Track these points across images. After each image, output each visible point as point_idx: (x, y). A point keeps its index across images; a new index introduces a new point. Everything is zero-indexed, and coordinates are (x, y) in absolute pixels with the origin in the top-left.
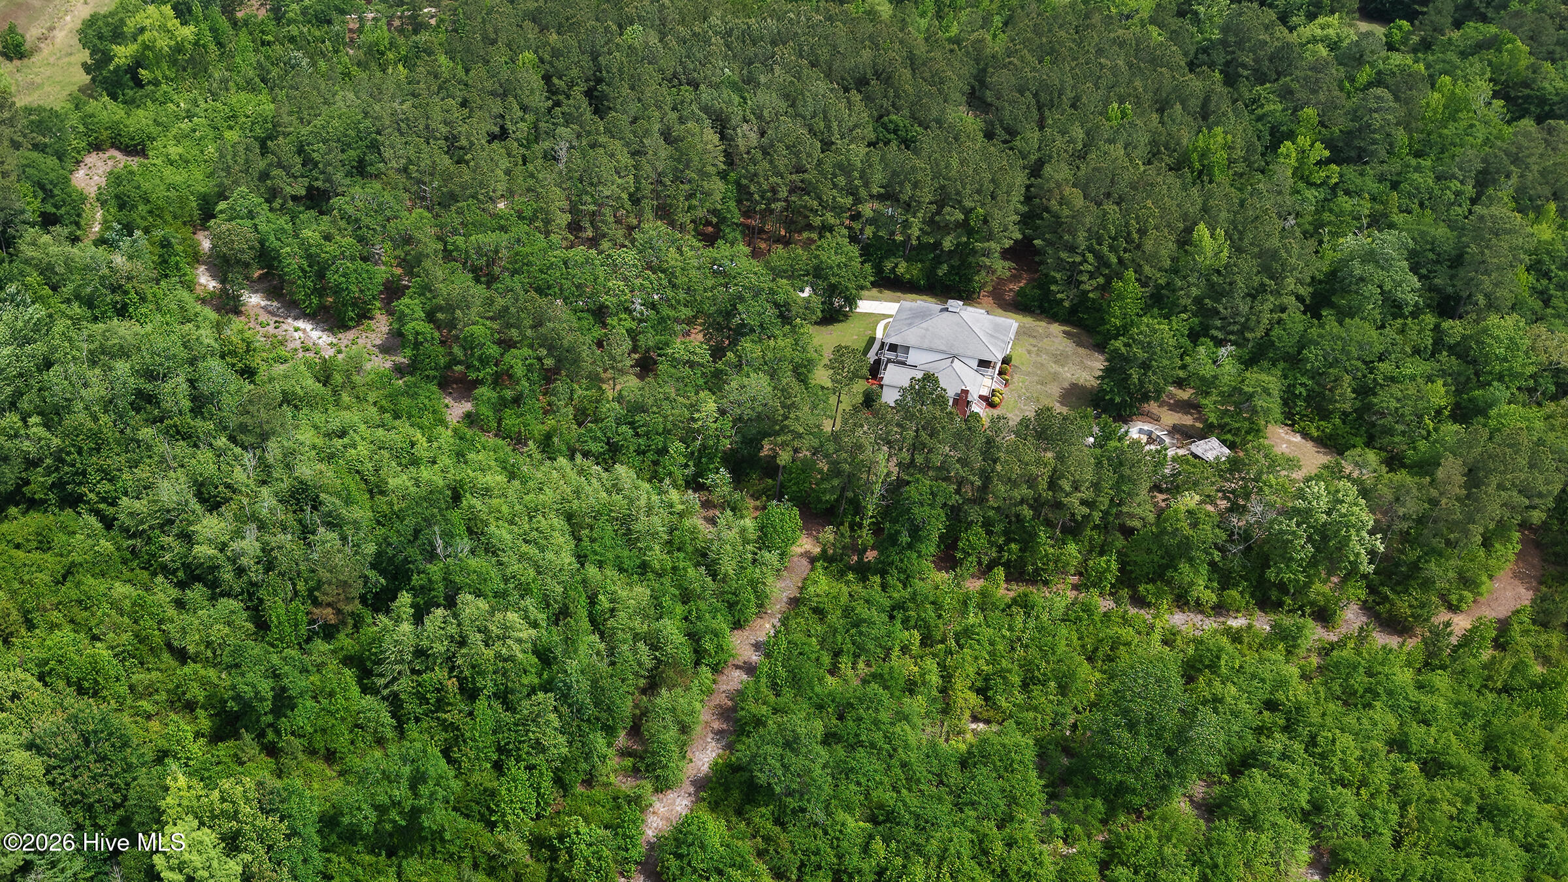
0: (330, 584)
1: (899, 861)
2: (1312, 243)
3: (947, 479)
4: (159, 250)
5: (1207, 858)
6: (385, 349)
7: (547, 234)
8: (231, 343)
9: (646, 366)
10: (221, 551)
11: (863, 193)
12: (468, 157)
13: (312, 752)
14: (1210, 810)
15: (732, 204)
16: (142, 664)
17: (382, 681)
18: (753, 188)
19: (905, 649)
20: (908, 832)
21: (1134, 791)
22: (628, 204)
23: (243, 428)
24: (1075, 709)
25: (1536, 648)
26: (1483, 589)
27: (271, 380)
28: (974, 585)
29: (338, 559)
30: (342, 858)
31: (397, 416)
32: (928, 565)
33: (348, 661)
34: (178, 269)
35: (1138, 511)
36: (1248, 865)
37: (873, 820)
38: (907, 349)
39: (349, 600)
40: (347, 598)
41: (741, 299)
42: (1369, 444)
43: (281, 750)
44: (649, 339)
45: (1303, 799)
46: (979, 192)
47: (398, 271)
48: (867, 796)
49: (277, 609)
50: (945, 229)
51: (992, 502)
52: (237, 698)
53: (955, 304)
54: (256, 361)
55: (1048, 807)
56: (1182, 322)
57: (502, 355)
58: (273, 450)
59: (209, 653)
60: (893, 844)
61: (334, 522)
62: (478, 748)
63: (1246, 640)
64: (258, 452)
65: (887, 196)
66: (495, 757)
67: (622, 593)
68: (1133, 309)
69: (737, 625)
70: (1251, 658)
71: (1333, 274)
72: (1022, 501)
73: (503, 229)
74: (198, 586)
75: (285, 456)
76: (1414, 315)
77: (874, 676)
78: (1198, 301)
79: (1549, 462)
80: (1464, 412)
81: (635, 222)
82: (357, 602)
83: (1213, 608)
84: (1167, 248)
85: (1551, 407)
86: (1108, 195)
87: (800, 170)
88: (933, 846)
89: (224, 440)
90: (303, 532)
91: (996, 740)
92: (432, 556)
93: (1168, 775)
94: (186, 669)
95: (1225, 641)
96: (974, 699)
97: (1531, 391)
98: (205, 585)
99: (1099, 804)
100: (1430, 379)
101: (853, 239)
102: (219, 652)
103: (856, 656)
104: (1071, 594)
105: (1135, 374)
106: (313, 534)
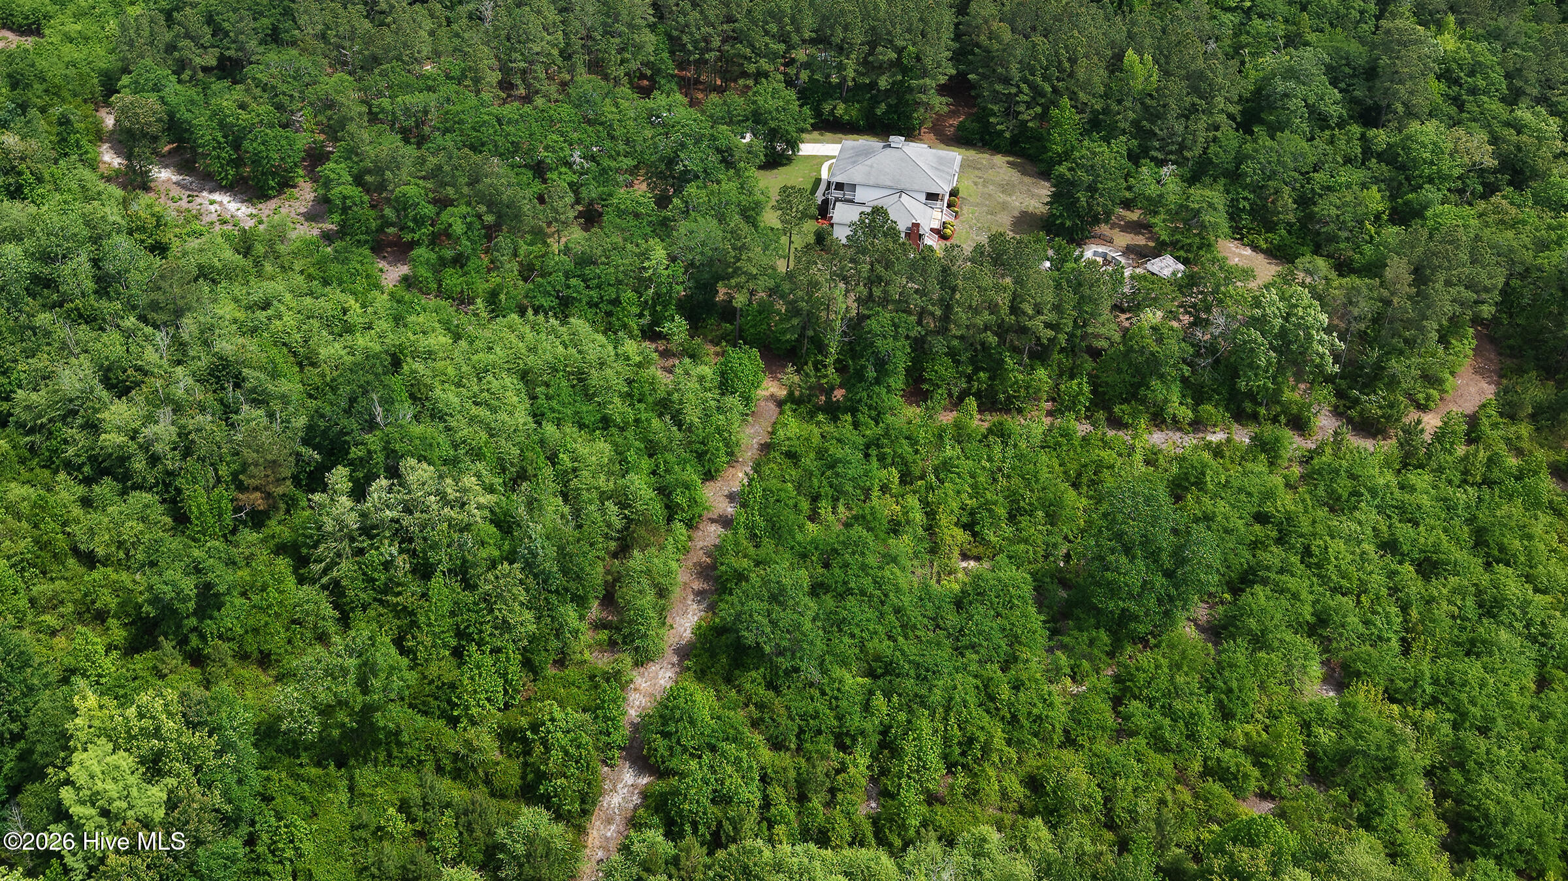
0: (256, 465)
1: (902, 716)
2: (1235, 63)
3: (909, 312)
4: (55, 129)
5: (1220, 683)
6: (311, 217)
7: (478, 92)
8: (139, 218)
9: (590, 218)
10: (133, 438)
11: (795, 38)
12: (389, 19)
13: (243, 657)
14: (1216, 632)
15: (665, 55)
16: (44, 573)
17: (319, 567)
18: (685, 38)
19: (884, 489)
20: (909, 683)
21: (1136, 618)
22: (559, 61)
23: (155, 306)
24: (1066, 538)
25: (1508, 441)
26: (1448, 386)
27: (185, 254)
28: (947, 418)
29: (265, 437)
30: (283, 775)
31: (326, 282)
32: (897, 400)
33: (281, 549)
34: (79, 147)
35: (1103, 331)
36: (1262, 687)
37: (871, 674)
38: (853, 187)
39: (280, 481)
40: (278, 480)
41: (683, 145)
42: (1317, 251)
43: (208, 657)
44: (592, 191)
45: (1307, 613)
46: (909, 31)
47: (322, 137)
48: (862, 648)
49: (197, 498)
50: (880, 69)
51: (954, 331)
52: (155, 600)
53: (897, 140)
54: (168, 236)
55: (1052, 644)
56: (1121, 144)
57: (438, 214)
58: (189, 326)
59: (121, 555)
60: (895, 698)
61: (259, 399)
62: (434, 633)
63: (1228, 454)
64: (172, 331)
65: (820, 40)
66: (453, 642)
67: (583, 450)
68: (1072, 137)
69: (709, 476)
70: (1235, 471)
71: (1258, 91)
72: (987, 328)
73: (430, 89)
74: (107, 480)
75: (202, 332)
76: (1341, 125)
77: (856, 518)
78: (1136, 123)
79: (1489, 257)
80: (1403, 215)
81: (568, 77)
82: (288, 483)
83: (1190, 425)
84: (1099, 76)
85: (1482, 205)
86: (1034, 29)
87: (730, 19)
88: (937, 696)
89: (132, 319)
90: (225, 413)
91: (990, 575)
92: (371, 425)
93: (1171, 599)
94: (96, 575)
95: (1206, 456)
96: (961, 536)
97: (1461, 192)
98: (115, 479)
99: (1104, 637)
100: (1364, 186)
101: (789, 83)
102: (132, 552)
103: (836, 500)
104: (1047, 421)
105: (1082, 197)
106: (236, 413)
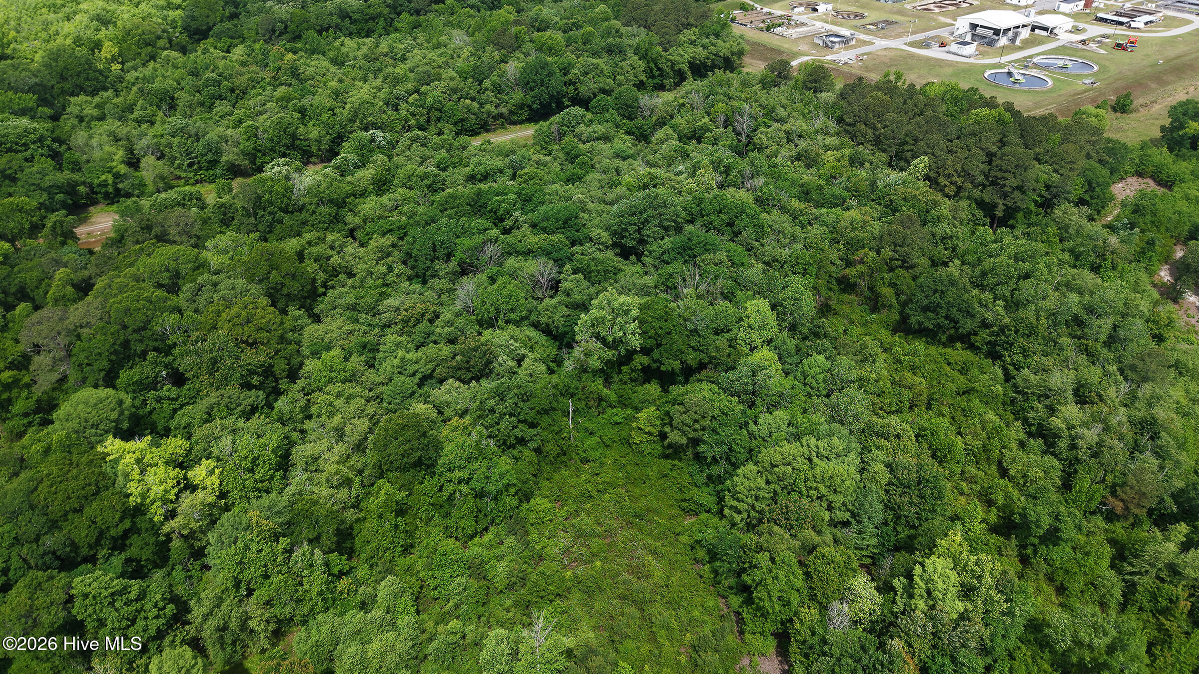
0: (1132, 488)
4: (1143, 245)
8: (1159, 316)
10: (1069, 429)
13: (1050, 579)
16: (977, 463)
17: (1129, 568)
23: (1133, 368)
27: (1173, 349)
29: (1148, 477)
30: (1029, 654)
33: (1113, 542)
34: (1150, 260)
39: (1139, 506)
40: (1139, 505)
43: (1031, 564)
49: (1084, 482)
52: (1023, 516)
54: (1169, 334)
58: (1146, 389)
59: (1022, 482)
61: (1161, 453)
62: (1178, 659)
64: (1134, 386)
74: (1041, 441)
75: (1152, 397)
82: (1145, 510)
89: (1115, 367)
90: (1134, 448)
94: (1002, 481)
98: (1045, 443)
102: (1028, 484)
106: (1140, 453)
